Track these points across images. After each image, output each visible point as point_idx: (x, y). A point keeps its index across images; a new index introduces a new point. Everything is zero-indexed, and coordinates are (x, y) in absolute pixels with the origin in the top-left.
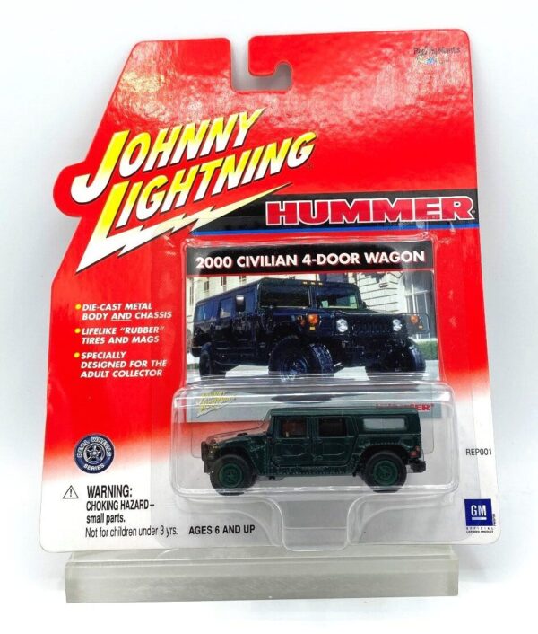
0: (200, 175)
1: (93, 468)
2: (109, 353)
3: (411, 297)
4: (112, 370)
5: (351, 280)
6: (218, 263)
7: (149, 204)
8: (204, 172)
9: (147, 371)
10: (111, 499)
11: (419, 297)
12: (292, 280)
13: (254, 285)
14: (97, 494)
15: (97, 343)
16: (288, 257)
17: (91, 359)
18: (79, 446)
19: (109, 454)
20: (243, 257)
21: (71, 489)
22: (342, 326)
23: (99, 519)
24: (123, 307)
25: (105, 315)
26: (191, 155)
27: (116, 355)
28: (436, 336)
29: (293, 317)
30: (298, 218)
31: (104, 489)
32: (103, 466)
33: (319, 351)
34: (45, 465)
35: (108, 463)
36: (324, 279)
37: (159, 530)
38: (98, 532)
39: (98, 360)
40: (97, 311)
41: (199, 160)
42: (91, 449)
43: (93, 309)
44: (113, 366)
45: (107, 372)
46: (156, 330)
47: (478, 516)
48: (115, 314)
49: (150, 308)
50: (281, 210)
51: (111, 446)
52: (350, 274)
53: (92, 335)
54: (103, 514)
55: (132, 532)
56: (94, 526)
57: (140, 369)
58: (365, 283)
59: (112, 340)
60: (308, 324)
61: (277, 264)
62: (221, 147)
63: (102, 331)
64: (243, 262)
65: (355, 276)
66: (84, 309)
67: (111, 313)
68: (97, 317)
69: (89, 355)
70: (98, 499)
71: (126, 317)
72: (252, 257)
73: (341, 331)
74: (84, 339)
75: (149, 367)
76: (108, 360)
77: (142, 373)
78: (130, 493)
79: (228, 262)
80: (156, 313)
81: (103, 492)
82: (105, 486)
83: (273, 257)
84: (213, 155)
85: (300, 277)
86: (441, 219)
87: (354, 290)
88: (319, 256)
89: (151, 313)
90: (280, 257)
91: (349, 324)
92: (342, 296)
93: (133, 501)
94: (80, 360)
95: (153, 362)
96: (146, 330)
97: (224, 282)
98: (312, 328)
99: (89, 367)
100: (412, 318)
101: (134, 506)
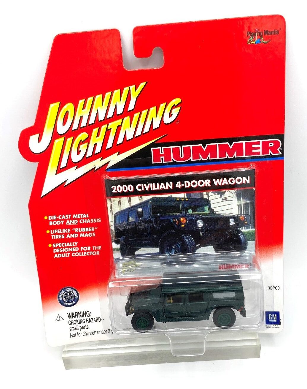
0: (108, 131)
1: (69, 304)
2: (68, 243)
3: (241, 205)
4: (71, 252)
5: (205, 197)
6: (125, 188)
7: (79, 152)
8: (111, 129)
9: (91, 252)
10: (81, 318)
11: (246, 205)
12: (170, 198)
13: (147, 201)
14: (73, 317)
15: (60, 238)
16: (167, 184)
17: (58, 247)
18: (60, 294)
19: (76, 297)
20: (139, 185)
21: (59, 316)
22: (200, 224)
23: (76, 329)
24: (72, 217)
25: (62, 222)
26: (101, 117)
27: (72, 244)
28: (254, 227)
29: (172, 220)
30: (172, 158)
31: (76, 314)
32: (74, 302)
33: (187, 238)
34: (43, 306)
35: (76, 301)
36: (189, 196)
37: (108, 331)
38: (77, 335)
39: (62, 247)
40: (57, 220)
41: (107, 121)
42: (66, 295)
43: (55, 219)
44: (71, 250)
45: (69, 254)
46: (93, 229)
47: (272, 320)
48: (68, 221)
49: (87, 217)
50: (161, 153)
51: (77, 292)
52: (205, 193)
53: (57, 234)
54: (77, 326)
55: (94, 333)
56: (74, 332)
57: (87, 251)
58: (213, 198)
59: (68, 236)
60: (180, 223)
61: (161, 189)
62: (120, 111)
63: (62, 231)
64: (140, 187)
65: (207, 194)
66: (49, 219)
67: (65, 220)
68: (58, 223)
69: (57, 245)
70: (74, 319)
71: (75, 222)
72: (145, 185)
73: (200, 226)
74: (52, 236)
75: (92, 250)
76: (68, 247)
77: (88, 254)
78: (90, 314)
79: (131, 188)
80: (91, 220)
81: (76, 315)
82: (77, 313)
83: (158, 184)
84: (116, 117)
85: (174, 196)
86: (261, 155)
87: (207, 202)
88: (186, 182)
89: (89, 220)
90: (162, 184)
91: (204, 222)
92: (200, 206)
93: (92, 318)
94: (52, 248)
95: (94, 247)
96: (87, 229)
97: (130, 201)
98: (183, 226)
99: (58, 252)
100: (241, 217)
101: (93, 321)
